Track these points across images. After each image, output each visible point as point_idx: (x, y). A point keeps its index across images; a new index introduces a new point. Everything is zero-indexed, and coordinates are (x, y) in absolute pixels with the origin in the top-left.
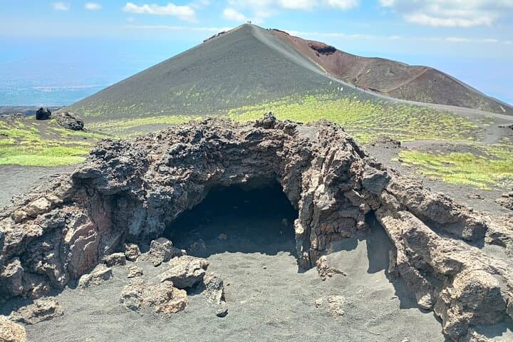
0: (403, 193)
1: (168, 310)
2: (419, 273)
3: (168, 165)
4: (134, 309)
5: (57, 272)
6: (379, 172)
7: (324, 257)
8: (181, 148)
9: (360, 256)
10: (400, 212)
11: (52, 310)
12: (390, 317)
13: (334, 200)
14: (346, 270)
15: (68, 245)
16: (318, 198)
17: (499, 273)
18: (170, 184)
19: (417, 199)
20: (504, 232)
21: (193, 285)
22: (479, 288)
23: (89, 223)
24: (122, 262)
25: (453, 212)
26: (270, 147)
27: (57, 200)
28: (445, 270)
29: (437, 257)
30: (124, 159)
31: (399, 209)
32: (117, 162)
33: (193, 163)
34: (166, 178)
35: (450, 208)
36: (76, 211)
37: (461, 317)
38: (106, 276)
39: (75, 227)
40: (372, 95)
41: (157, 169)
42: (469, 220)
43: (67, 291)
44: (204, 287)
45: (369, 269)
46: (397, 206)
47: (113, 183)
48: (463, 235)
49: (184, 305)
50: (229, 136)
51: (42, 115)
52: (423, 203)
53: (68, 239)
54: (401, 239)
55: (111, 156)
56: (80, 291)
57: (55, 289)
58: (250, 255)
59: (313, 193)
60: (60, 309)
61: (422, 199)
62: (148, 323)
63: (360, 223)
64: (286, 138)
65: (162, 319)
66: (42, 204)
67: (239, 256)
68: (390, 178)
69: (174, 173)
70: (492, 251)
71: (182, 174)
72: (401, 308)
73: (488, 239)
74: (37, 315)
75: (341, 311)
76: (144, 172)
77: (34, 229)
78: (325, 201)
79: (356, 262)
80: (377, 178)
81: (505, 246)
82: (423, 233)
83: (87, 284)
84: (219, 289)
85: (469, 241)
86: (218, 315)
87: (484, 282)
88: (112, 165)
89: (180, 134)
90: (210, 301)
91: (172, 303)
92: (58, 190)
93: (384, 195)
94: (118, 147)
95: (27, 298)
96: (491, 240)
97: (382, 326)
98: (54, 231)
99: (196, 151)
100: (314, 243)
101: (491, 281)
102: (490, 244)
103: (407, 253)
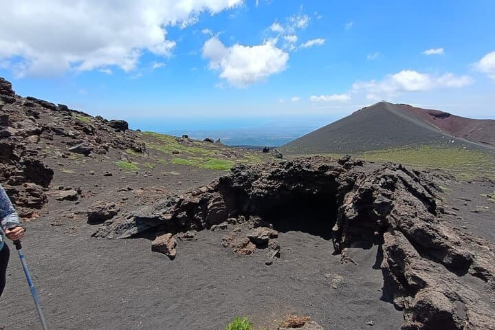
0: (399, 218)
1: (240, 252)
2: (398, 279)
3: (268, 179)
4: (225, 246)
5: (202, 220)
6: (386, 200)
7: (346, 249)
8: (278, 171)
9: (370, 255)
10: (395, 231)
11: (192, 237)
12: (369, 302)
13: (357, 213)
14: (358, 262)
15: (208, 210)
16: (347, 210)
17: (462, 301)
18: (266, 188)
19: (408, 224)
20: (488, 270)
21: (261, 244)
22: (429, 306)
23: (222, 201)
24: (234, 223)
25: (436, 241)
26: (331, 175)
27: (212, 189)
28: (411, 282)
29: (409, 271)
30: (244, 173)
31: (395, 229)
32: (240, 175)
33: (283, 179)
34: (265, 185)
35: (434, 237)
36: (217, 195)
37: (413, 323)
38: (223, 228)
39: (213, 202)
40: (480, 146)
41: (261, 180)
42: (451, 250)
43: (205, 230)
44: (267, 246)
45: (375, 265)
46: (394, 226)
47: (236, 184)
48: (444, 261)
49: (250, 252)
50: (309, 167)
51: (266, 150)
52: (412, 228)
53: (209, 207)
54: (387, 250)
55: (238, 171)
56: (210, 231)
57: (200, 228)
58: (313, 236)
59: (346, 206)
60: (196, 237)
61: (412, 225)
62: (228, 256)
63: (376, 233)
64: (343, 171)
65: (236, 256)
66: (204, 189)
67: (306, 235)
68: (393, 206)
69: (270, 183)
70: (471, 281)
71: (277, 185)
72: (381, 299)
73: (471, 270)
74: (185, 237)
75: (335, 286)
76: (253, 181)
77: (197, 200)
78: (351, 213)
79: (367, 258)
80: (384, 204)
81: (487, 281)
82: (402, 250)
83: (213, 229)
84: (275, 250)
85: (450, 267)
86: (266, 264)
87: (435, 303)
88: (237, 176)
89: (280, 163)
90: (267, 254)
91: (245, 249)
92: (212, 184)
93: (388, 217)
94: (243, 168)
95: (185, 229)
96: (474, 272)
97: (360, 306)
98: (204, 202)
99: (286, 173)
100: (343, 239)
101: (444, 304)
102: (473, 275)
103: (389, 262)
